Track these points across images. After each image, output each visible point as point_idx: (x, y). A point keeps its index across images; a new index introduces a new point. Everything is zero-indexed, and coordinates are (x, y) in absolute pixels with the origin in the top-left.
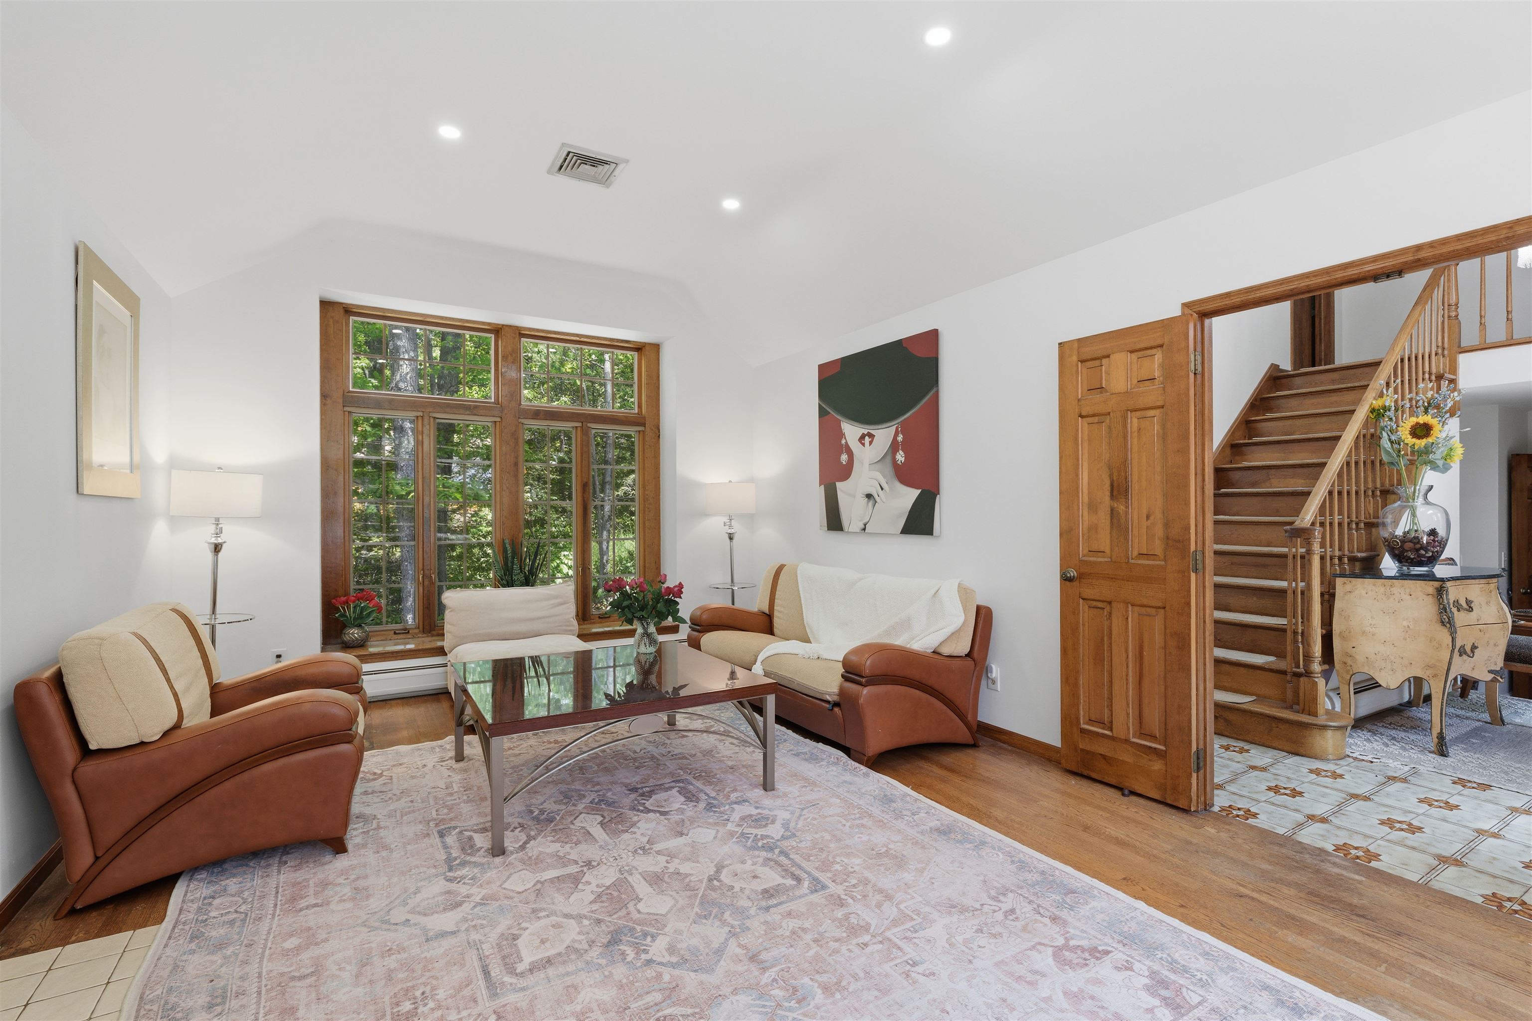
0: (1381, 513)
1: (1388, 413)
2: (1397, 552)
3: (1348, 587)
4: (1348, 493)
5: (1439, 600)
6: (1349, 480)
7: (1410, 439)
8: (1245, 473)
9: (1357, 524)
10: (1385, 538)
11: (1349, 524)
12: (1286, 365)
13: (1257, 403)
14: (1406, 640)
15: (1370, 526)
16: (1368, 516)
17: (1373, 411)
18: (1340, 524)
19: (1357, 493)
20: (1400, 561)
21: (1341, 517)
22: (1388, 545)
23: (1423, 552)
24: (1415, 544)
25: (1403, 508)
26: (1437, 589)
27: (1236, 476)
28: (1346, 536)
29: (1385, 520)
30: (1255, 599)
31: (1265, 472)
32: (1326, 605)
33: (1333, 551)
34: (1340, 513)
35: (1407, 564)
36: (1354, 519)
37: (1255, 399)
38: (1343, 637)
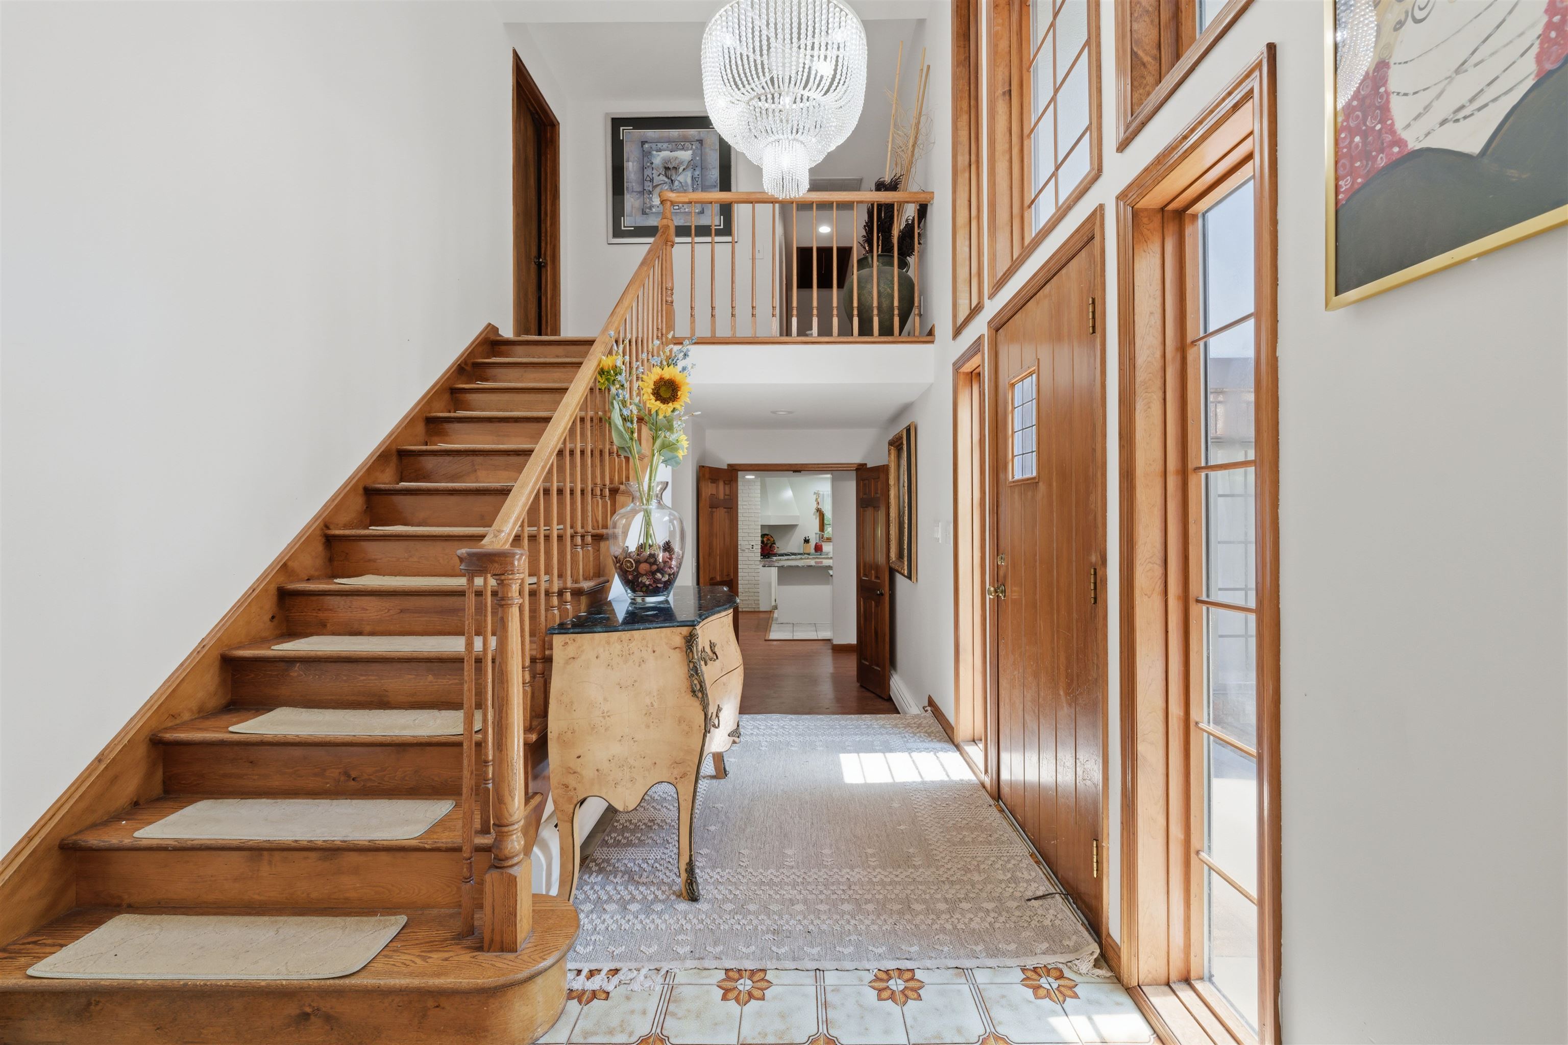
0: (610, 523)
1: (619, 378)
2: (630, 577)
3: (571, 650)
4: (572, 492)
5: (688, 656)
6: (573, 475)
7: (653, 401)
8: (440, 459)
9: (583, 537)
10: (616, 558)
11: (572, 537)
12: (507, 331)
13: (468, 368)
14: (649, 727)
15: (599, 538)
16: (596, 527)
17: (602, 372)
18: (560, 537)
19: (582, 491)
20: (634, 591)
21: (561, 527)
22: (621, 568)
23: (659, 575)
24: (651, 564)
25: (635, 512)
26: (685, 637)
27: (430, 463)
28: (569, 557)
29: (616, 531)
30: (430, 678)
31: (470, 458)
32: (539, 680)
33: (550, 581)
34: (561, 521)
35: (641, 594)
36: (579, 529)
37: (465, 362)
38: (564, 743)
